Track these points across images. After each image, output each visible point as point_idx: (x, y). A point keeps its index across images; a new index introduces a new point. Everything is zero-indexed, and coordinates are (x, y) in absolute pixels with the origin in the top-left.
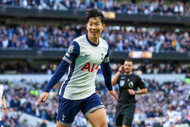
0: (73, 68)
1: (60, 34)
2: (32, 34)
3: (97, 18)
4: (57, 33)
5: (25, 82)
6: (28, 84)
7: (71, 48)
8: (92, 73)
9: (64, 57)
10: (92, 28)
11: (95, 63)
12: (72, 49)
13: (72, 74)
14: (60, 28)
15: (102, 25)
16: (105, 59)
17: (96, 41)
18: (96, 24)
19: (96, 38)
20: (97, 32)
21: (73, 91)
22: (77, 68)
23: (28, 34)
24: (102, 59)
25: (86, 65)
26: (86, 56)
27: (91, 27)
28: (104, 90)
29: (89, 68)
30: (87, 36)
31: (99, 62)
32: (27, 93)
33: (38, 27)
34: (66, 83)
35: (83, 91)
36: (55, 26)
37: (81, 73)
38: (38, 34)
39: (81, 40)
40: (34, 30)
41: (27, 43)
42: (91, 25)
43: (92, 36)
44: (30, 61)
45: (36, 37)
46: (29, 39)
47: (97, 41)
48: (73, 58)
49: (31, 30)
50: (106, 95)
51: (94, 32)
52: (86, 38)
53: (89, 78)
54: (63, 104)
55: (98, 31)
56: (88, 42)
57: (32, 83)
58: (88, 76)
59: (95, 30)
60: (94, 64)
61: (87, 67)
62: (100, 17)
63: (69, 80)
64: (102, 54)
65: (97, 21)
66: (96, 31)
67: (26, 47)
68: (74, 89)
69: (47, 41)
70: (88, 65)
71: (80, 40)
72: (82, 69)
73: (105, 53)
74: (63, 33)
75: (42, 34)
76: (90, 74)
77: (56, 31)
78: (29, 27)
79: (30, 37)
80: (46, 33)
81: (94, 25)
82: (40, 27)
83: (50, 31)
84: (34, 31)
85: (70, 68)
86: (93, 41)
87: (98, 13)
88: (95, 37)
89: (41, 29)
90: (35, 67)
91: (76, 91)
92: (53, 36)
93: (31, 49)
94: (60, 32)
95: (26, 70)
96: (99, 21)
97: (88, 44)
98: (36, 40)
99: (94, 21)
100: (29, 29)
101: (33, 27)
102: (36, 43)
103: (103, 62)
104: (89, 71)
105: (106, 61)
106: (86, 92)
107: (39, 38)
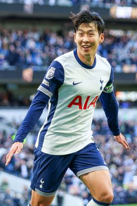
0: (54, 103)
1: (59, 44)
2: (15, 44)
3: (91, 24)
4: (56, 42)
5: (4, 122)
6: (9, 125)
7: (51, 72)
8: (85, 112)
9: (40, 86)
10: (83, 41)
11: (89, 95)
12: (51, 74)
13: (54, 113)
14: (60, 34)
15: (99, 35)
16: (107, 88)
17: (89, 60)
18: (90, 33)
19: (89, 55)
20: (90, 46)
21: (57, 140)
22: (61, 104)
23: (9, 45)
24: (101, 90)
25: (75, 99)
26: (74, 84)
27: (81, 39)
28: (131, 134)
29: (80, 104)
30: (75, 53)
31: (96, 94)
32: (8, 139)
33: (25, 33)
34: (45, 129)
35: (72, 140)
36: (51, 31)
37: (68, 112)
38: (24, 44)
39: (66, 59)
40: (18, 37)
41: (7, 58)
42: (82, 35)
43: (83, 53)
44: (12, 87)
45: (21, 48)
46: (10, 52)
47: (92, 60)
48: (54, 87)
49: (13, 37)
50: (135, 142)
51: (87, 47)
52: (74, 56)
53: (82, 120)
54: (42, 162)
55: (92, 44)
56: (76, 61)
57: (15, 123)
58: (79, 116)
59: (87, 42)
60: (88, 97)
61: (78, 101)
62: (96, 22)
63: (49, 124)
64: (101, 81)
65: (90, 29)
66: (89, 44)
67: (6, 65)
68: (58, 137)
69: (39, 55)
70: (78, 99)
71: (64, 59)
72: (70, 106)
73: (106, 79)
74: (65, 42)
75: (31, 44)
76: (83, 112)
77: (53, 40)
78: (10, 32)
79: (12, 48)
80: (37, 42)
81: (86, 35)
82: (28, 32)
83: (44, 39)
84: (18, 40)
85: (50, 104)
86: (85, 60)
87: (91, 17)
88: (87, 53)
89: (30, 35)
90: (21, 97)
91: (62, 140)
92: (50, 46)
93: (12, 68)
94: (60, 41)
95: (6, 101)
96: (94, 28)
97: (77, 66)
98: (21, 54)
99: (86, 29)
100: (11, 36)
101: (17, 33)
102: (22, 58)
103: (103, 92)
104: (80, 108)
105: (107, 92)
106: (78, 142)
107: (26, 51)
